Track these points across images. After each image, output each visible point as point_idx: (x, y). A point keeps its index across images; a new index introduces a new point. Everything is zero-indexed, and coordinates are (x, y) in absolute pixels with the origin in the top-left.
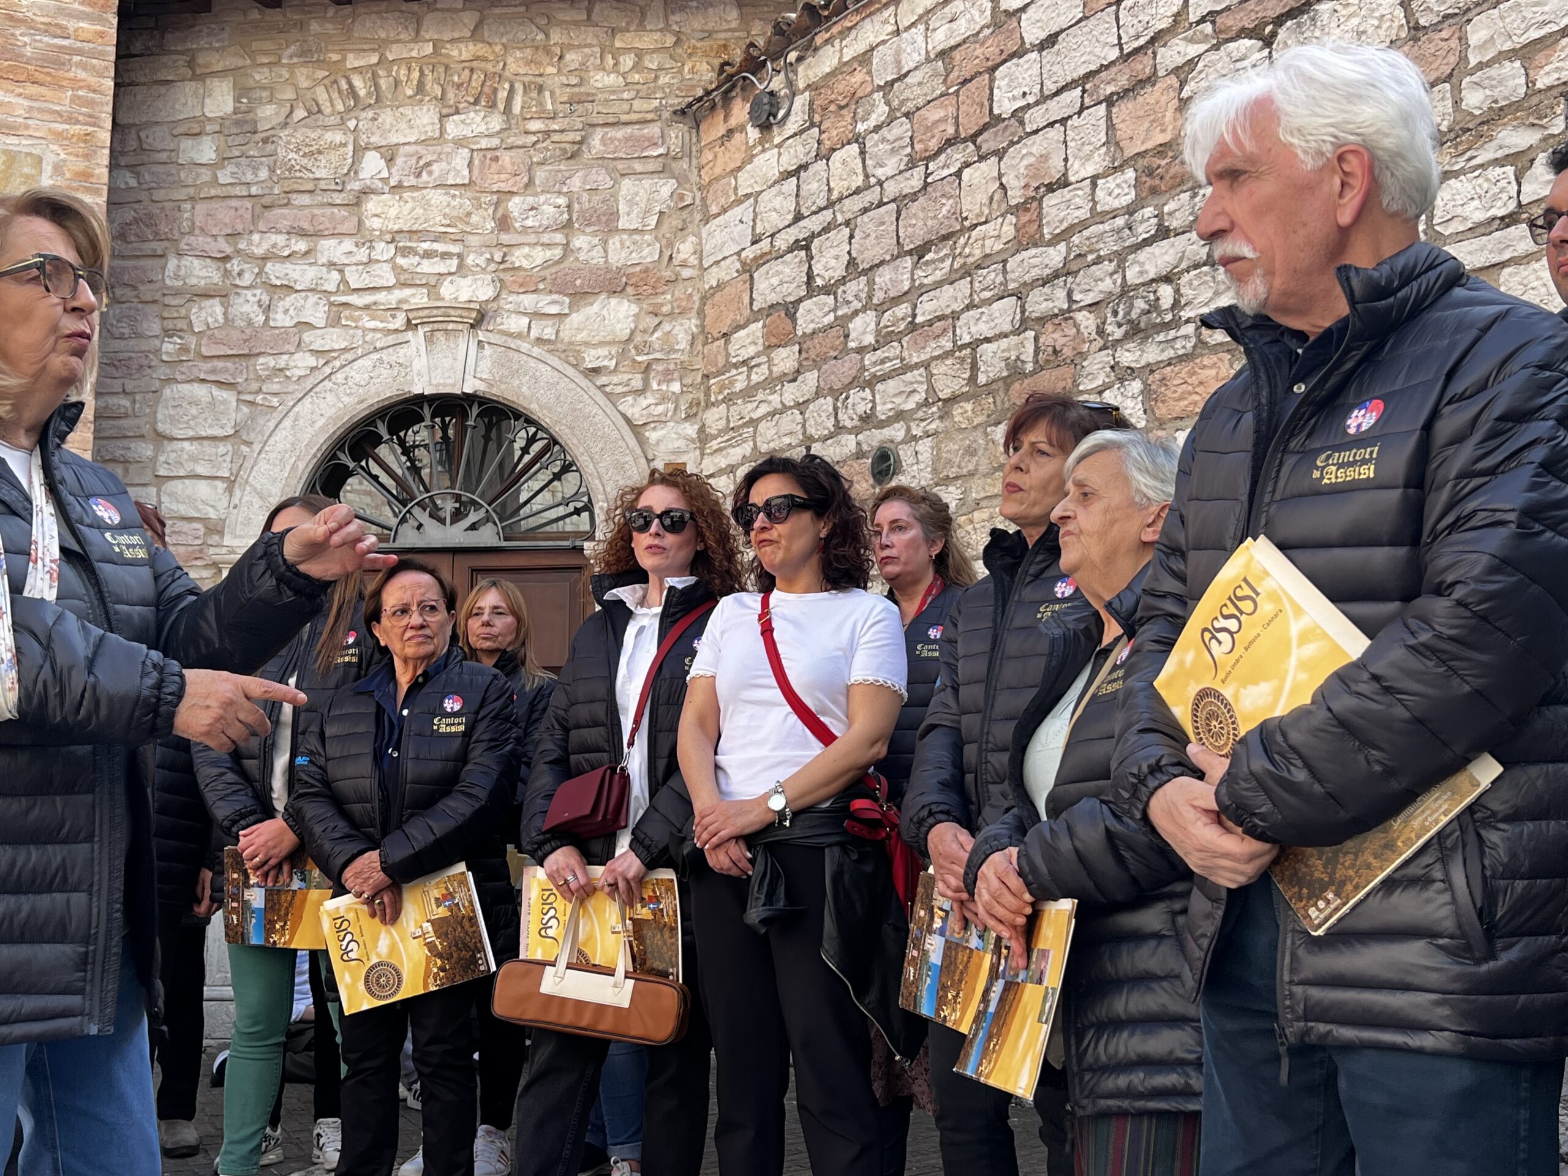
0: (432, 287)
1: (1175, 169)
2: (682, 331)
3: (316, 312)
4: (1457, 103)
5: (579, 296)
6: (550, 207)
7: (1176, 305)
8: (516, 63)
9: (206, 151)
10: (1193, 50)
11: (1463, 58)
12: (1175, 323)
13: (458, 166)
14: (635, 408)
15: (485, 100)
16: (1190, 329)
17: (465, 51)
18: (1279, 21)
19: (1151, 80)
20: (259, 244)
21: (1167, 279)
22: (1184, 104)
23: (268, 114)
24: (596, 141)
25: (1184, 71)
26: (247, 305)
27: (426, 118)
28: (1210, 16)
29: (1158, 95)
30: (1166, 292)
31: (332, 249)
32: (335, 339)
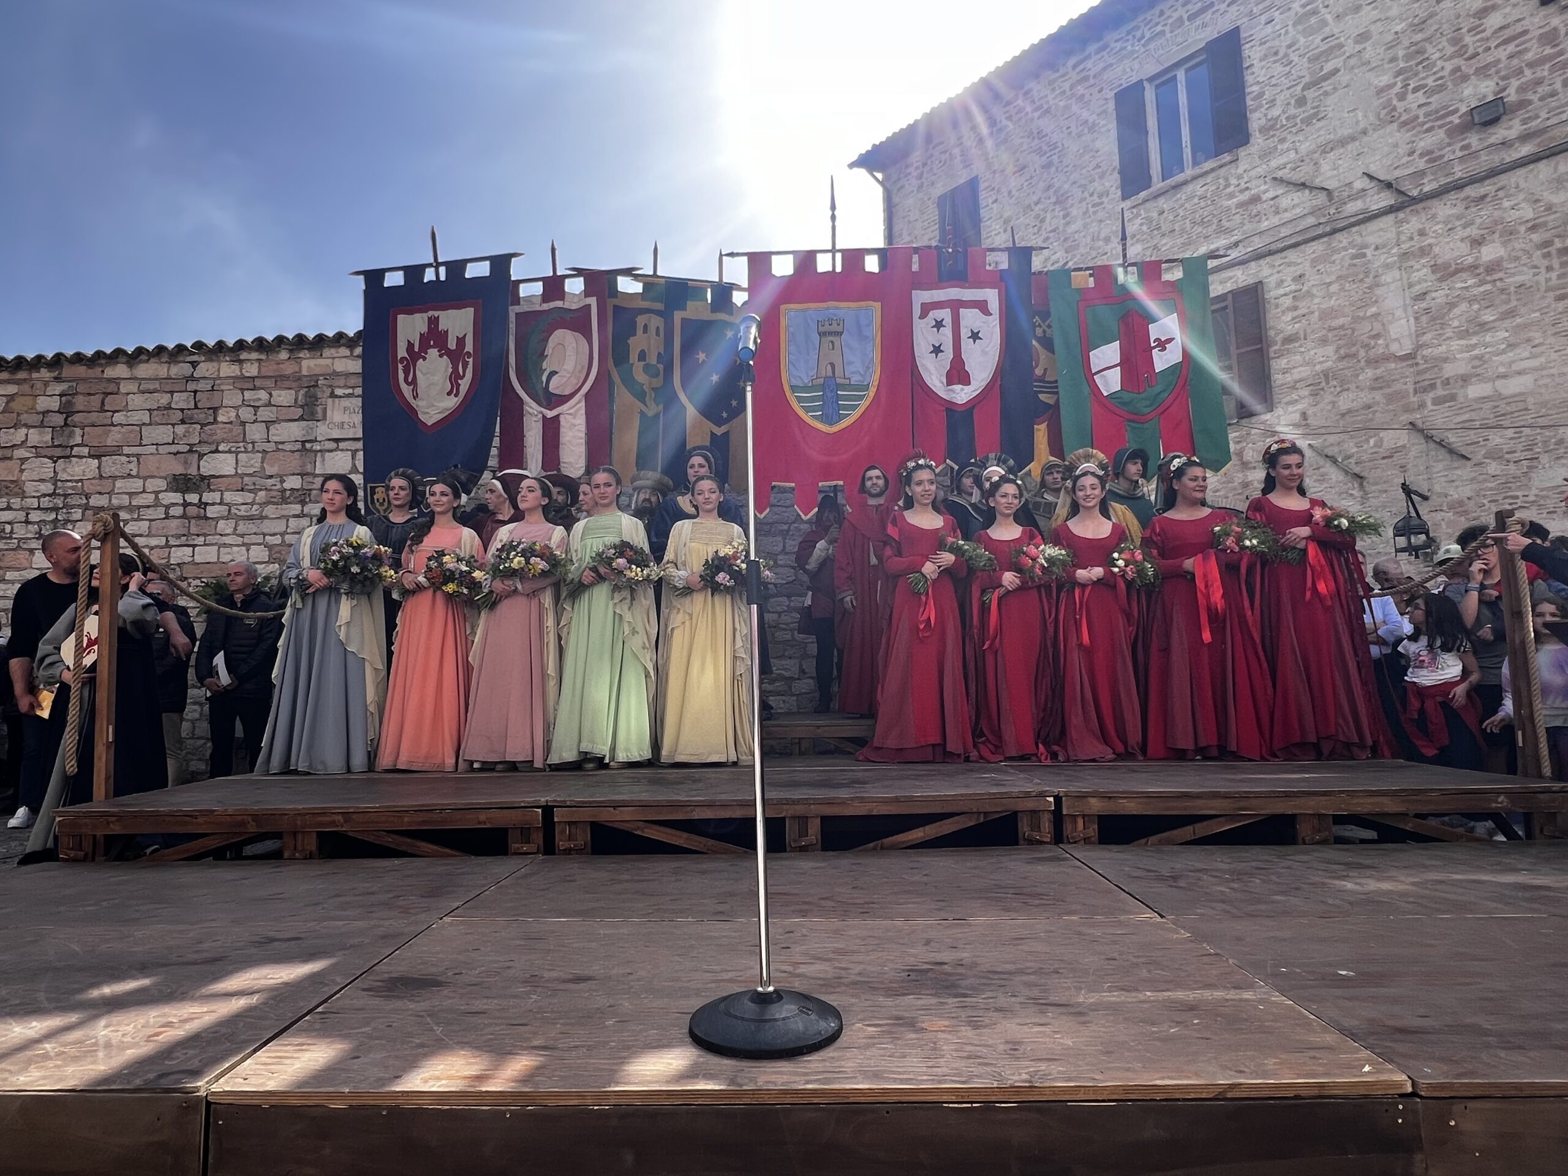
1: (16, 490)
4: (110, 500)
7: (12, 532)
10: (28, 455)
11: (113, 490)
12: (11, 538)
16: (16, 541)
18: (60, 458)
19: (10, 458)
21: (9, 523)
22: (22, 471)
25: (23, 460)
28: (36, 447)
29: (14, 465)
30: (8, 528)
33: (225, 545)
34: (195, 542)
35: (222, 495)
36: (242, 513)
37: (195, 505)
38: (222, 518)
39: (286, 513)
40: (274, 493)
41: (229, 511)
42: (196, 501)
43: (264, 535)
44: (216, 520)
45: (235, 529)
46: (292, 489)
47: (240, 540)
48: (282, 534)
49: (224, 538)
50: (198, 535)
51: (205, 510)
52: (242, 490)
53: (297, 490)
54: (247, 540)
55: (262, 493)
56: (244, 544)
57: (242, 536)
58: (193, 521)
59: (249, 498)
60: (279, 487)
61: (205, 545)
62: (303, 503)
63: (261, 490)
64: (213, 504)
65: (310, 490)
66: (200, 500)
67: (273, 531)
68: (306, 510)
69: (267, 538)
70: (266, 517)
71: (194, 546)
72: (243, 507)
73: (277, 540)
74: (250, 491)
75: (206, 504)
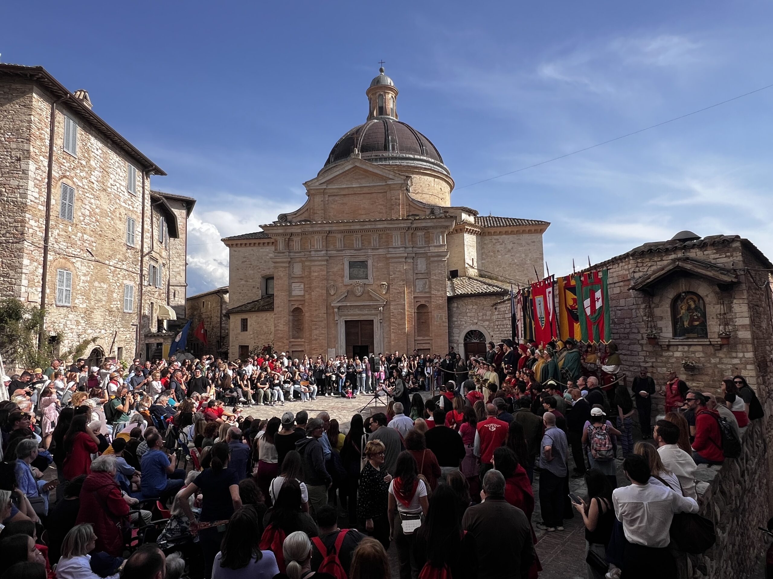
0: (473, 320)
2: (492, 324)
3: (464, 323)
5: (484, 322)
6: (481, 314)
8: (478, 301)
9: (455, 309)
13: (474, 311)
14: (489, 331)
15: (476, 305)
17: (474, 301)
20: (459, 317)
23: (459, 306)
24: (485, 308)
26: (459, 322)
27: (471, 306)
31: (466, 318)
32: (466, 325)
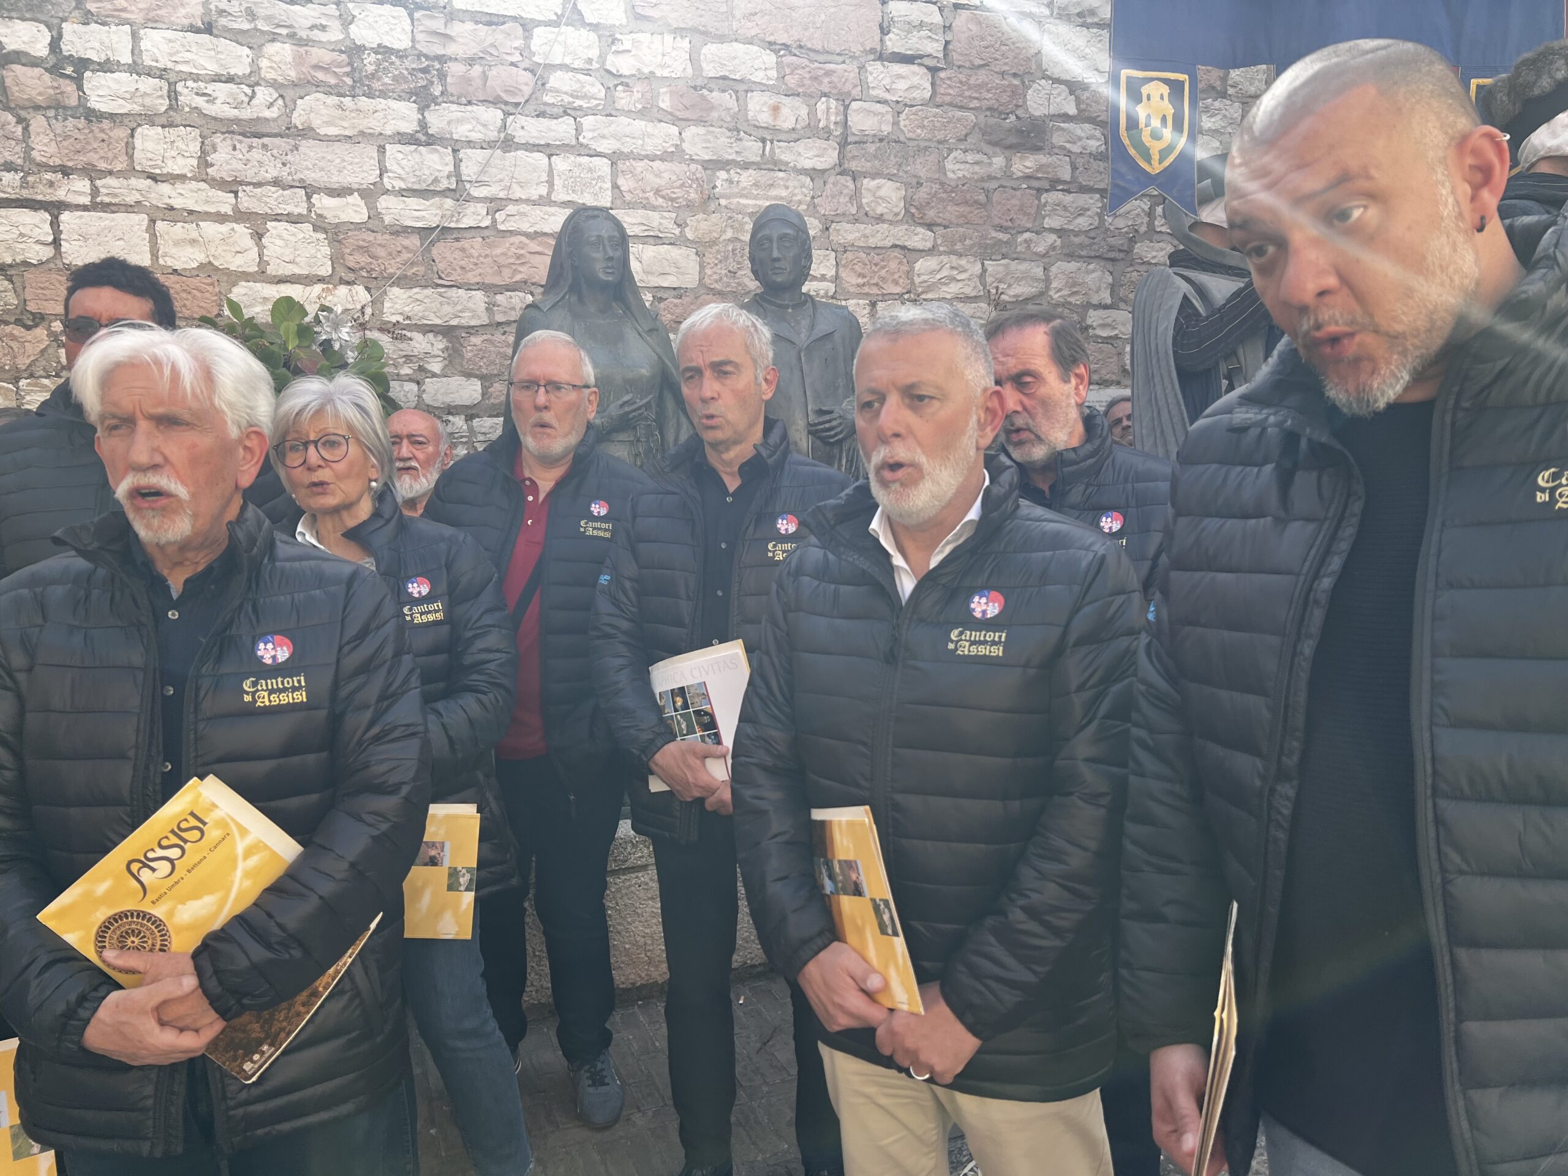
33: (170, 213)
34: (61, 194)
35: (135, 36)
36: (220, 109)
37: (34, 62)
38: (150, 118)
39: (373, 124)
40: (320, 55)
41: (173, 95)
42: (41, 49)
43: (310, 191)
44: (130, 122)
45: (204, 162)
46: (383, 50)
47: (224, 202)
48: (369, 194)
49: (165, 188)
50: (66, 171)
51: (78, 81)
52: (208, 29)
53: (401, 55)
54: (248, 201)
55: (281, 52)
56: (240, 216)
57: (232, 186)
58: (38, 122)
59: (238, 59)
60: (335, 34)
61: (95, 206)
62: (424, 99)
63: (274, 38)
64: (107, 66)
65: (442, 59)
66: (55, 45)
67: (337, 180)
68: (437, 120)
69: (324, 203)
70: (307, 132)
71: (55, 209)
72: (221, 90)
73: (353, 210)
74: (237, 37)
75: (82, 64)
